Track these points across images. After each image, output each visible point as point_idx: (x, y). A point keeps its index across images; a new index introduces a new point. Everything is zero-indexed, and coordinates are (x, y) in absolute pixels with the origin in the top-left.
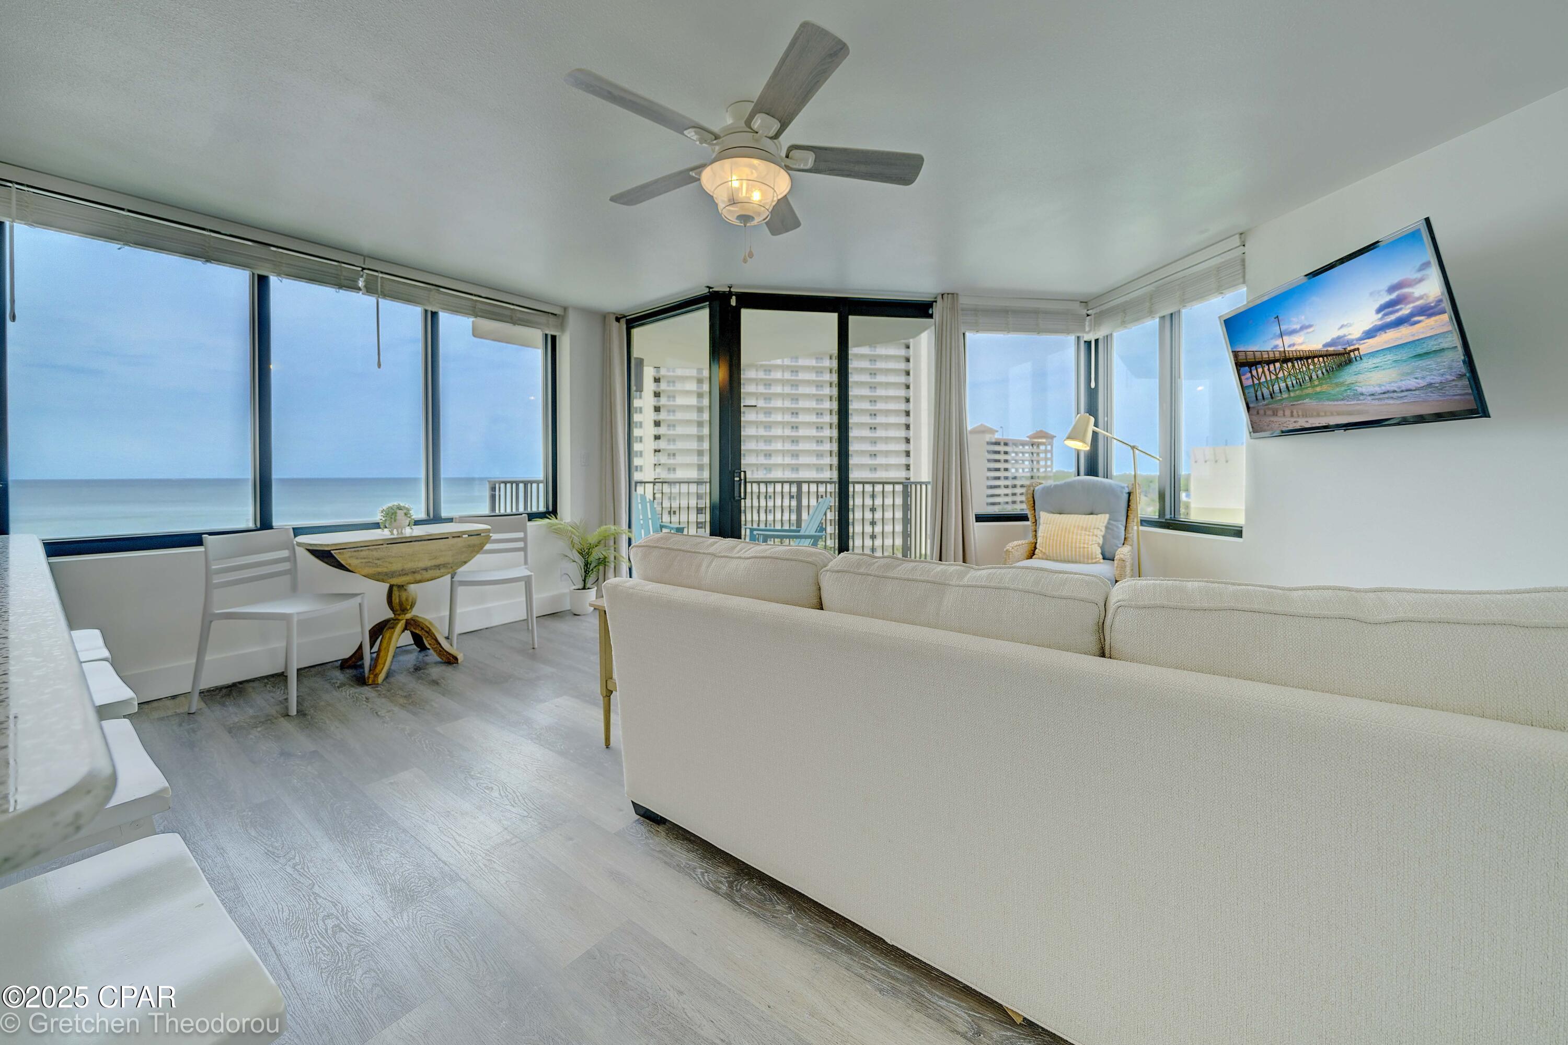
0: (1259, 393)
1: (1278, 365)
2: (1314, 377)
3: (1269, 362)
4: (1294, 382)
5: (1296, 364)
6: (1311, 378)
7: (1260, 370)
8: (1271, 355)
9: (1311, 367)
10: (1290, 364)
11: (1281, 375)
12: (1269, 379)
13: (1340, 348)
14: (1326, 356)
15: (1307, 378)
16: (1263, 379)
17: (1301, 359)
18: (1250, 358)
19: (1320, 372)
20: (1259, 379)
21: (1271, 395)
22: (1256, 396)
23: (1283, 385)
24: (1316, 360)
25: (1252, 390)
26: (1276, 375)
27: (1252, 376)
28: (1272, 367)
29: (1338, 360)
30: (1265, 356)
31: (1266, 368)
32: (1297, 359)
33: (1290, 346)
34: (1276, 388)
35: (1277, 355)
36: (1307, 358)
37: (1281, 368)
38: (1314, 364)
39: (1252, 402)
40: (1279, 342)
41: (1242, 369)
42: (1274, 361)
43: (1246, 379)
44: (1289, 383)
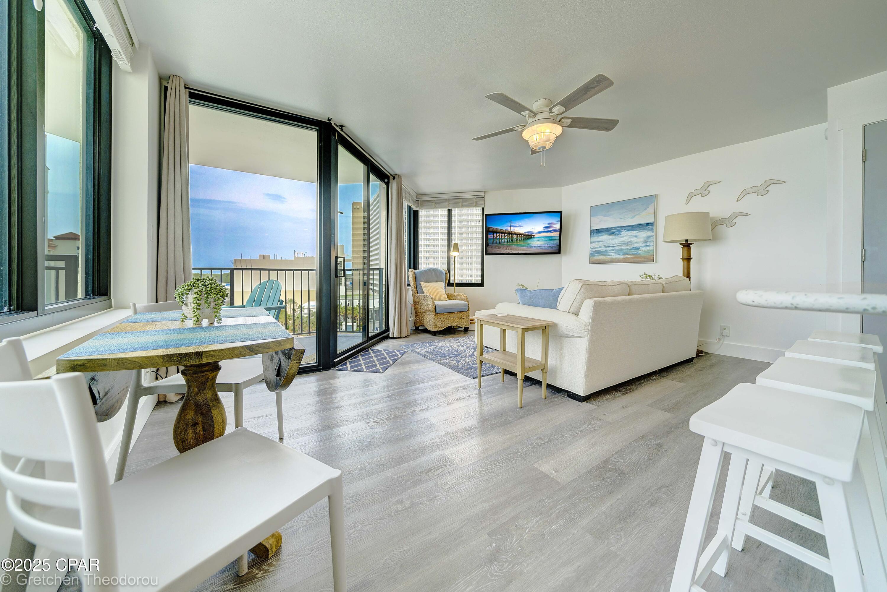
0: (495, 242)
1: (506, 234)
2: (518, 240)
3: (502, 233)
4: (511, 240)
5: (513, 236)
6: (517, 240)
7: (498, 235)
8: (504, 231)
9: (518, 237)
10: (511, 235)
12: (501, 238)
13: (530, 234)
14: (525, 235)
15: (516, 240)
16: (498, 238)
17: (515, 234)
18: (495, 230)
19: (521, 239)
20: (496, 237)
21: (500, 243)
22: (493, 242)
23: (506, 240)
24: (521, 236)
25: (492, 240)
26: (504, 237)
27: (494, 236)
28: (503, 235)
29: (528, 237)
30: (502, 231)
31: (500, 235)
32: (514, 234)
33: (513, 230)
34: (503, 240)
35: (507, 231)
36: (518, 235)
37: (507, 236)
38: (520, 236)
39: (490, 244)
40: (509, 228)
41: (490, 233)
42: (505, 233)
43: (490, 236)
44: (508, 240)
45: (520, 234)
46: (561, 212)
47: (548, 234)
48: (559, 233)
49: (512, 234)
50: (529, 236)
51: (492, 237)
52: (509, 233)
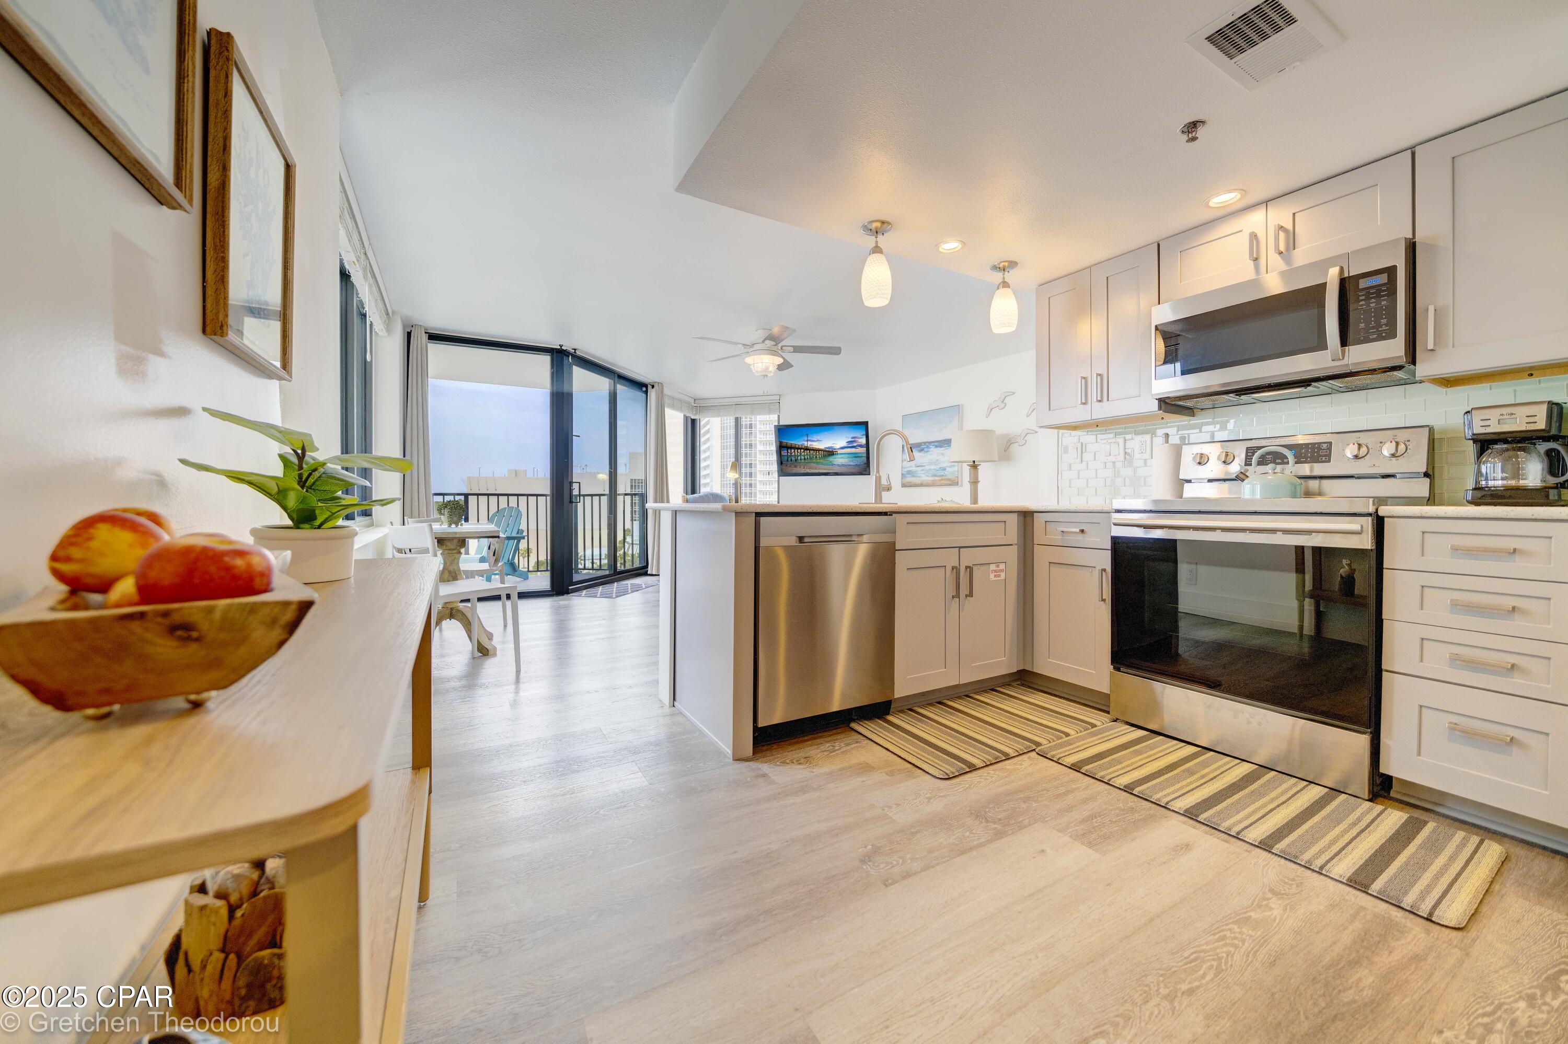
0: (789, 459)
1: (802, 450)
3: (798, 449)
4: (809, 457)
5: (811, 452)
6: (816, 457)
7: (793, 451)
8: (800, 447)
9: (818, 454)
10: (808, 451)
11: (803, 454)
12: (796, 454)
13: (831, 450)
14: (825, 451)
15: (814, 457)
16: (793, 454)
17: (814, 450)
18: (789, 445)
19: (820, 456)
20: (791, 453)
22: (785, 460)
23: (803, 457)
24: (820, 452)
25: (786, 457)
26: (801, 454)
27: (788, 452)
28: (799, 451)
30: (797, 446)
31: (796, 451)
32: (812, 450)
33: (810, 445)
34: (799, 458)
35: (803, 447)
36: (817, 451)
37: (804, 452)
40: (806, 443)
41: (783, 449)
42: (801, 449)
43: (784, 453)
44: (806, 457)
45: (819, 450)
46: (866, 424)
47: (853, 450)
48: (865, 449)
49: (810, 450)
50: (830, 453)
51: (786, 454)
52: (806, 449)
